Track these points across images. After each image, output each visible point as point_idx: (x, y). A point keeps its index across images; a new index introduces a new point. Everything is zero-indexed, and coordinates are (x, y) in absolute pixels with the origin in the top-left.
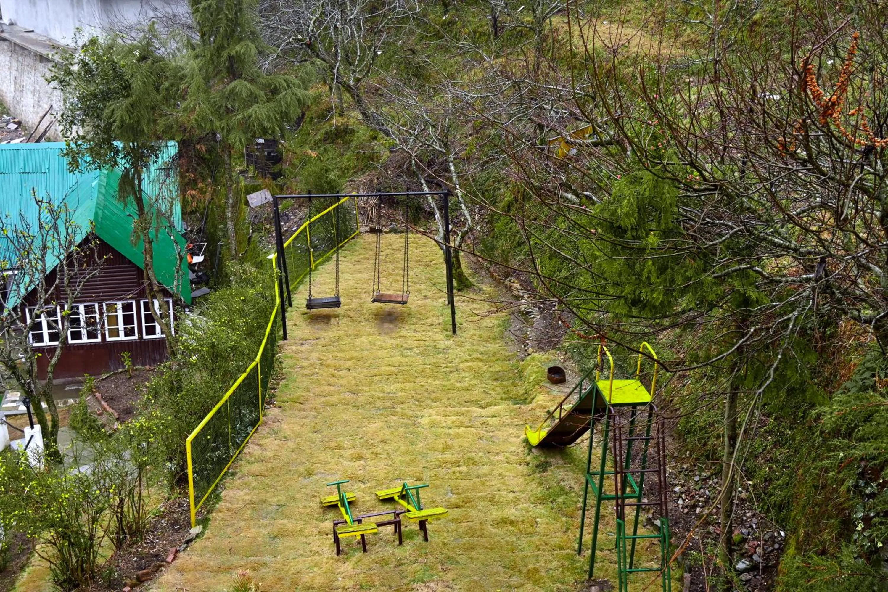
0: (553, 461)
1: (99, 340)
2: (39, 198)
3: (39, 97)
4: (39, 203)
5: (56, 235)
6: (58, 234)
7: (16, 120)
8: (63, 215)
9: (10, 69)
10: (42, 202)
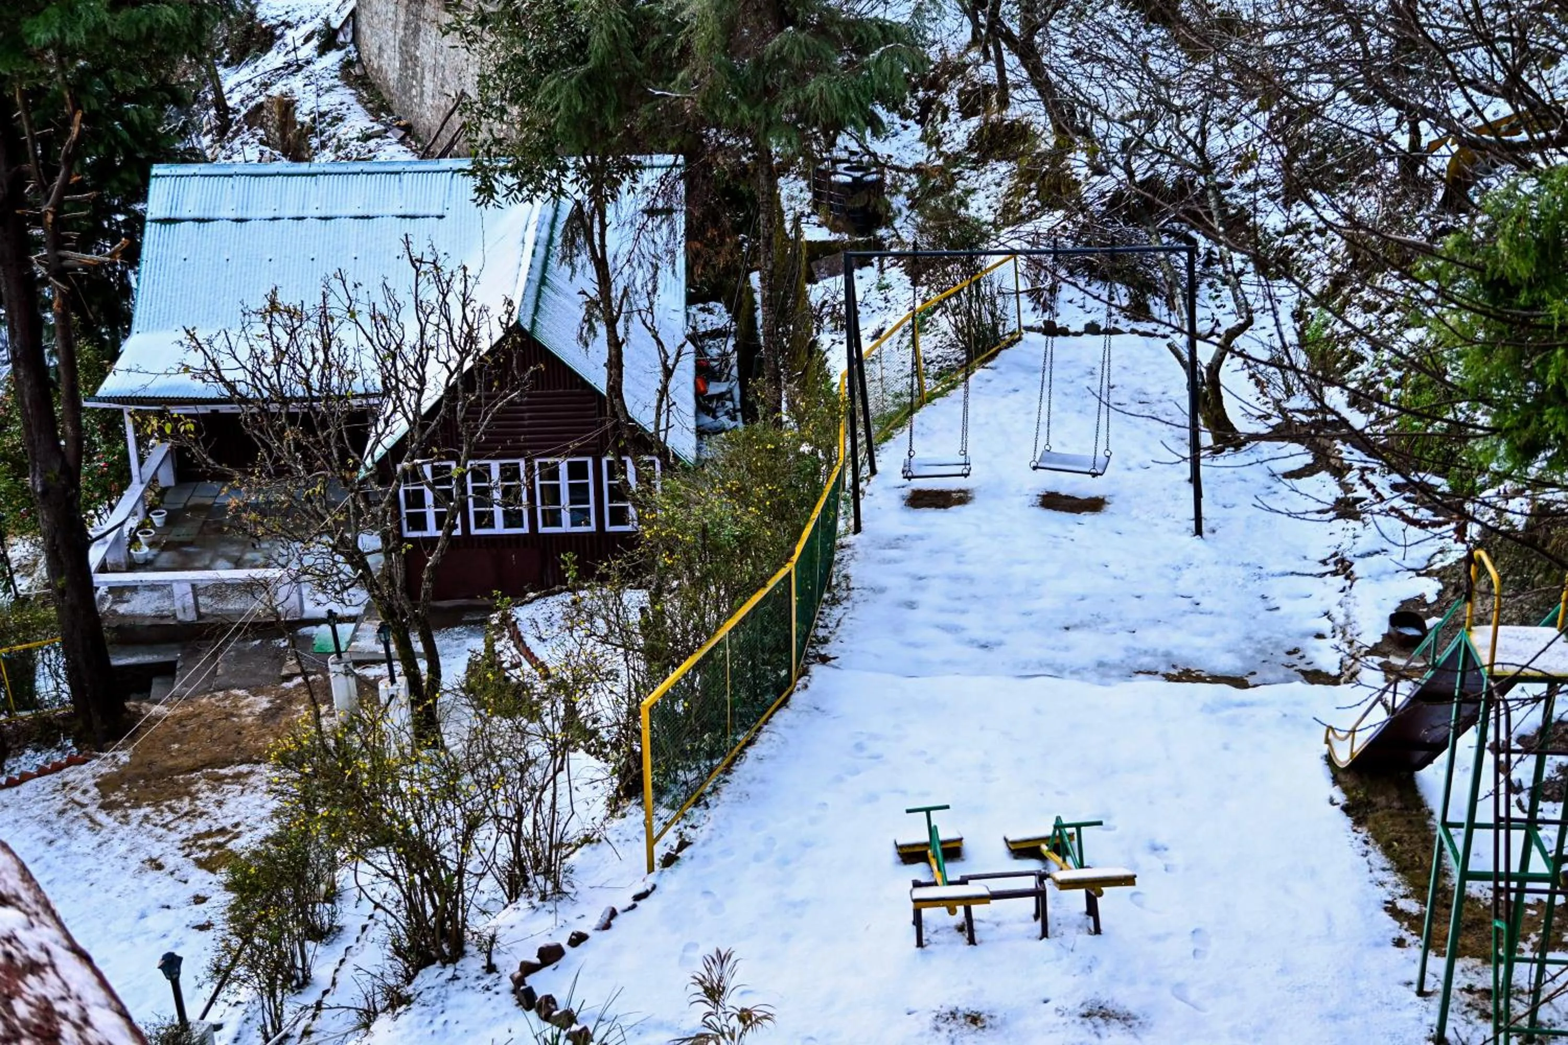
0: (1381, 800)
1: (525, 530)
2: (417, 254)
3: (444, 79)
4: (415, 263)
5: (444, 325)
6: (449, 322)
7: (402, 123)
8: (458, 286)
9: (395, 26)
10: (421, 261)
